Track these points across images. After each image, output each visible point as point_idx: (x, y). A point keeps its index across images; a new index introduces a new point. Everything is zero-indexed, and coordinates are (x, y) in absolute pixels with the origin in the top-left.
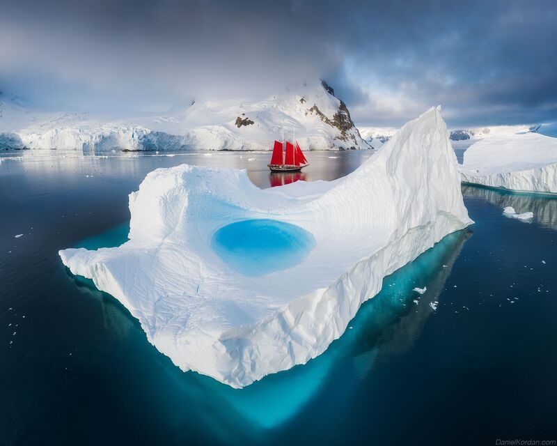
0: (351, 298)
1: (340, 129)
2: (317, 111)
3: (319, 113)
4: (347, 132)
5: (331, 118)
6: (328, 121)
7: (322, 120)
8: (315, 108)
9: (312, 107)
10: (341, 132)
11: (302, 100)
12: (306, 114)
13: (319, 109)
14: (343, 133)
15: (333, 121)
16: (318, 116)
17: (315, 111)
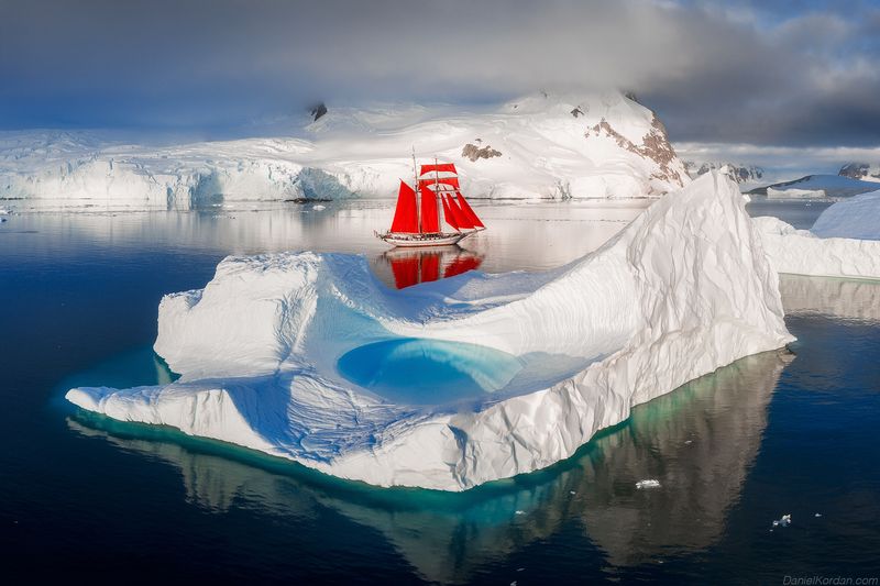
0: (581, 413)
1: (657, 160)
2: (610, 130)
3: (611, 132)
4: (670, 165)
5: (640, 143)
6: (632, 147)
7: (621, 145)
8: (604, 124)
9: (598, 122)
10: (659, 165)
11: (575, 112)
12: (587, 135)
13: (612, 127)
14: (664, 168)
15: (643, 148)
16: (612, 139)
17: (603, 131)
